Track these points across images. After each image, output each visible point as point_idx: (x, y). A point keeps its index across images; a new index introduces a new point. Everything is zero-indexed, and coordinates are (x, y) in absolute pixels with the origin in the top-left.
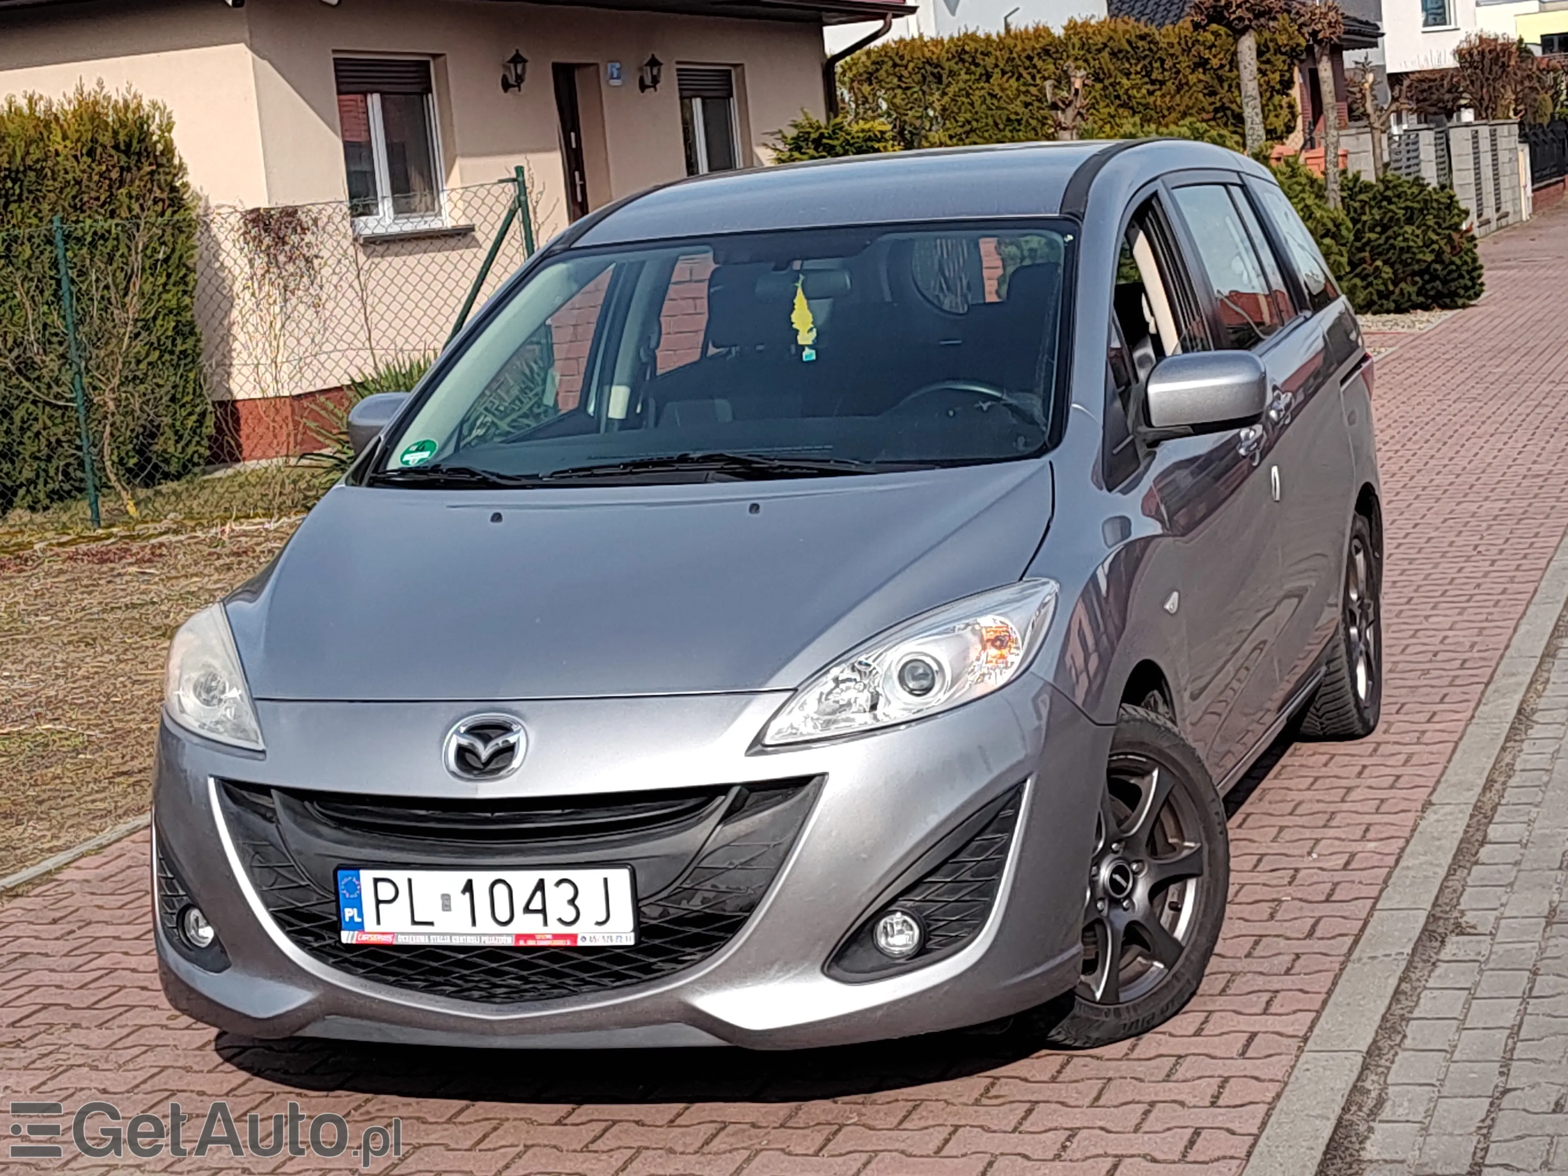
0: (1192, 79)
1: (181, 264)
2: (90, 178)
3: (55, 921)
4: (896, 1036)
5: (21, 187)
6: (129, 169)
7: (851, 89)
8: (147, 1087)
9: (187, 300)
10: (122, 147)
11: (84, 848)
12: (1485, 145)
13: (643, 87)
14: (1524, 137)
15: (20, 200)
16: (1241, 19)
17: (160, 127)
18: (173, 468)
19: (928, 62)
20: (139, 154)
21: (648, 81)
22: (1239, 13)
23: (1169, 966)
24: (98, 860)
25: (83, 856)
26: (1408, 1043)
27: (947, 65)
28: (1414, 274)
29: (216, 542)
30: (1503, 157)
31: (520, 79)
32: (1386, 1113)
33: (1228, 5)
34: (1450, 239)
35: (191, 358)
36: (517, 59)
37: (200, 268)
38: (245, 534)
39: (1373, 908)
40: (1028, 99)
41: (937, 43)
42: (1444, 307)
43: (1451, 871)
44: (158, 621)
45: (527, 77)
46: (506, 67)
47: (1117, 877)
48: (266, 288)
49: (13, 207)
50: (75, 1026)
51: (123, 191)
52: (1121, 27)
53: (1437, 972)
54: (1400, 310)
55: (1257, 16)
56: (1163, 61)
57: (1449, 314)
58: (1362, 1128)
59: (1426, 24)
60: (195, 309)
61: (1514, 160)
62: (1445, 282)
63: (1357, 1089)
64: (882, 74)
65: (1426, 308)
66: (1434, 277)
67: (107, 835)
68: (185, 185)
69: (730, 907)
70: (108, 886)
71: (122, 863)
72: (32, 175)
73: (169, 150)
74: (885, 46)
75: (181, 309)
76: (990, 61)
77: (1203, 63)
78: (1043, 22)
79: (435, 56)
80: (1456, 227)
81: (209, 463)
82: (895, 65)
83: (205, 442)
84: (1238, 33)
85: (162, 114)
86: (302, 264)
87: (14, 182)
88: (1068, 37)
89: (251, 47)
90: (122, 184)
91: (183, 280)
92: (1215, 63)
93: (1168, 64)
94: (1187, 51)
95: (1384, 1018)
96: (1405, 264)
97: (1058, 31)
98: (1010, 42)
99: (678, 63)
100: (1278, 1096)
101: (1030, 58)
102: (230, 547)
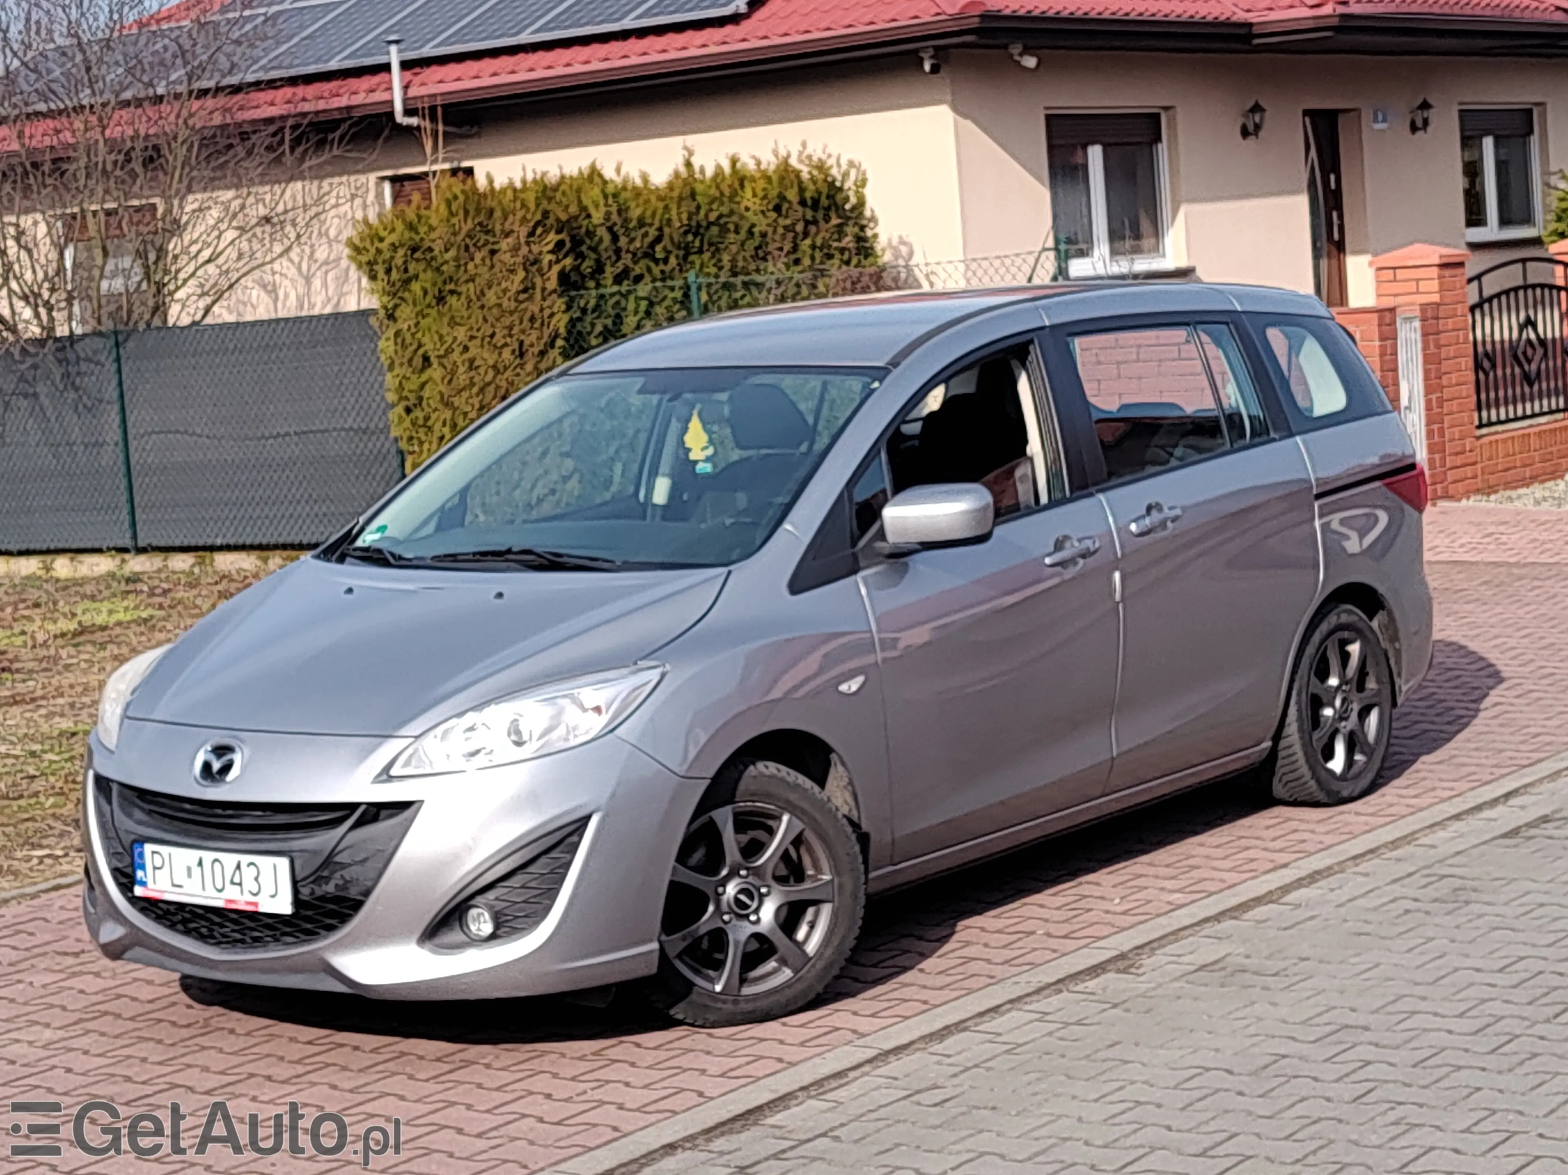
2: (775, 232)
4: (472, 997)
5: (702, 242)
6: (815, 222)
10: (809, 202)
13: (1414, 128)
15: (700, 251)
17: (855, 184)
20: (827, 209)
21: (1419, 123)
23: (796, 971)
31: (1258, 127)
36: (1257, 108)
39: (1087, 945)
45: (1266, 126)
46: (1245, 116)
47: (742, 897)
49: (691, 258)
51: (808, 242)
68: (876, 235)
69: (353, 893)
72: (715, 230)
73: (861, 203)
79: (1166, 108)
85: (858, 170)
87: (695, 235)
89: (955, 109)
90: (806, 234)
99: (1461, 104)
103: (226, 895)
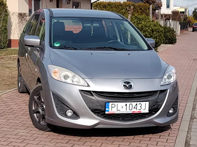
0: (139, 11)
1: (6, 20)
3: (2, 102)
7: (94, 7)
8: (22, 123)
9: (6, 25)
11: (4, 93)
12: (175, 24)
13: (68, 3)
14: (180, 24)
16: (151, 3)
17: (5, 1)
18: (2, 47)
19: (104, 5)
20: (2, 4)
22: (151, 2)
24: (6, 95)
25: (4, 94)
26: (192, 131)
27: (107, 6)
28: (168, 39)
29: (10, 57)
30: (177, 26)
31: (52, 0)
32: (192, 139)
33: (149, 0)
34: (173, 35)
35: (6, 33)
37: (9, 21)
38: (15, 56)
39: (183, 114)
40: (117, 11)
41: (106, 2)
42: (171, 44)
43: (192, 111)
44: (6, 66)
48: (20, 24)
50: (9, 115)
52: (130, 3)
53: (194, 123)
54: (166, 44)
55: (153, 2)
56: (135, 8)
57: (173, 45)
58: (189, 140)
59: (167, 8)
60: (7, 26)
61: (178, 27)
62: (172, 41)
63: (187, 136)
64: (98, 6)
65: (169, 44)
66: (170, 40)
67: (6, 92)
68: (8, 9)
70: (8, 98)
71: (9, 95)
73: (6, 4)
74: (99, 2)
75: (6, 26)
76: (112, 6)
77: (141, 9)
78: (120, 1)
80: (174, 34)
81: (7, 47)
82: (100, 5)
83: (7, 44)
84: (150, 4)
86: (26, 21)
88: (123, 4)
91: (6, 22)
92: (143, 9)
93: (136, 9)
94: (139, 7)
95: (188, 128)
96: (167, 38)
97: (122, 3)
98: (115, 3)
99: (73, 1)
100: (177, 136)
101: (118, 6)
102: (12, 58)
103: (132, 111)
